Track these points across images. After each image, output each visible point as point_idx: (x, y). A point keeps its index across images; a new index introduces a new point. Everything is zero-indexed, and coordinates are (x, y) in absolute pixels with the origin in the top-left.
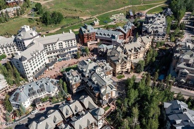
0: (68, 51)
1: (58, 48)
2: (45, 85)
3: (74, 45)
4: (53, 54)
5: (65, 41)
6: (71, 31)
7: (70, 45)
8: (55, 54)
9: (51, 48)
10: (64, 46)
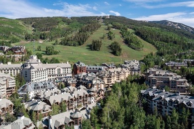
0: (65, 76)
1: (56, 73)
2: (48, 84)
3: (69, 72)
4: (52, 77)
5: (63, 68)
6: (68, 62)
7: (66, 72)
8: (53, 77)
9: (51, 72)
10: (62, 72)
